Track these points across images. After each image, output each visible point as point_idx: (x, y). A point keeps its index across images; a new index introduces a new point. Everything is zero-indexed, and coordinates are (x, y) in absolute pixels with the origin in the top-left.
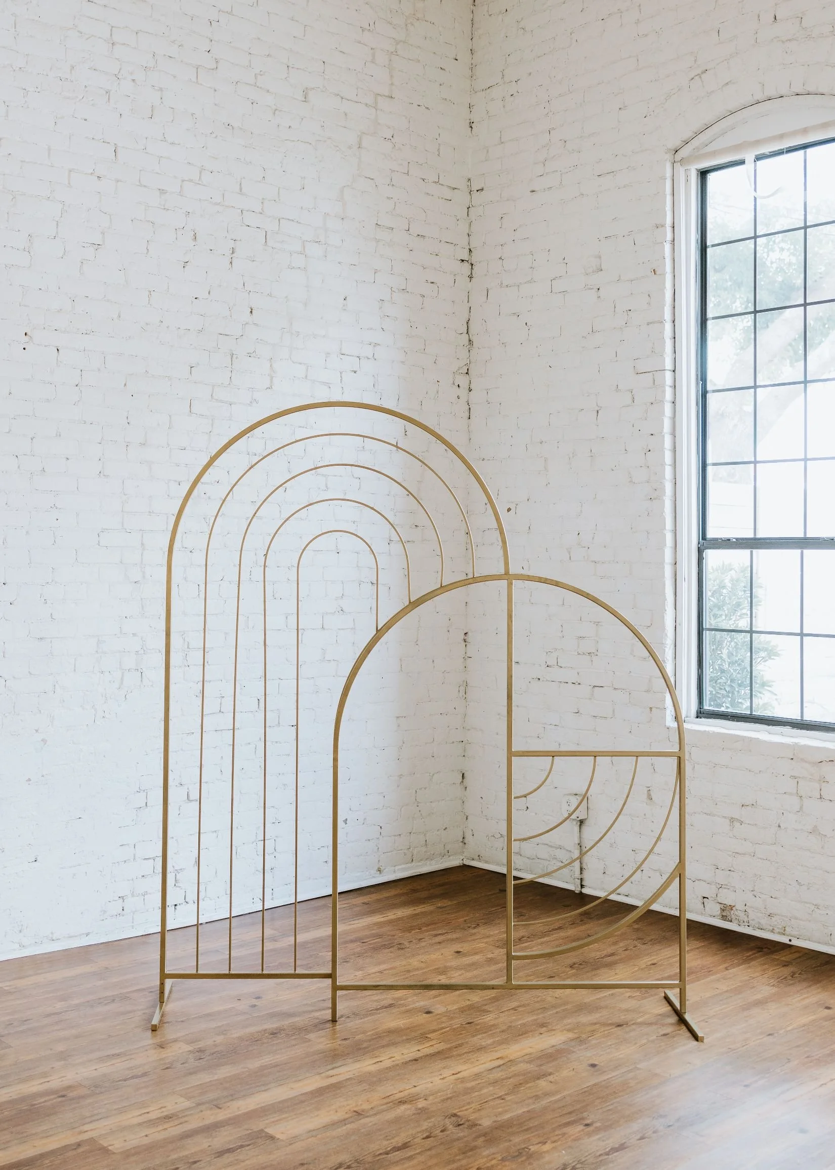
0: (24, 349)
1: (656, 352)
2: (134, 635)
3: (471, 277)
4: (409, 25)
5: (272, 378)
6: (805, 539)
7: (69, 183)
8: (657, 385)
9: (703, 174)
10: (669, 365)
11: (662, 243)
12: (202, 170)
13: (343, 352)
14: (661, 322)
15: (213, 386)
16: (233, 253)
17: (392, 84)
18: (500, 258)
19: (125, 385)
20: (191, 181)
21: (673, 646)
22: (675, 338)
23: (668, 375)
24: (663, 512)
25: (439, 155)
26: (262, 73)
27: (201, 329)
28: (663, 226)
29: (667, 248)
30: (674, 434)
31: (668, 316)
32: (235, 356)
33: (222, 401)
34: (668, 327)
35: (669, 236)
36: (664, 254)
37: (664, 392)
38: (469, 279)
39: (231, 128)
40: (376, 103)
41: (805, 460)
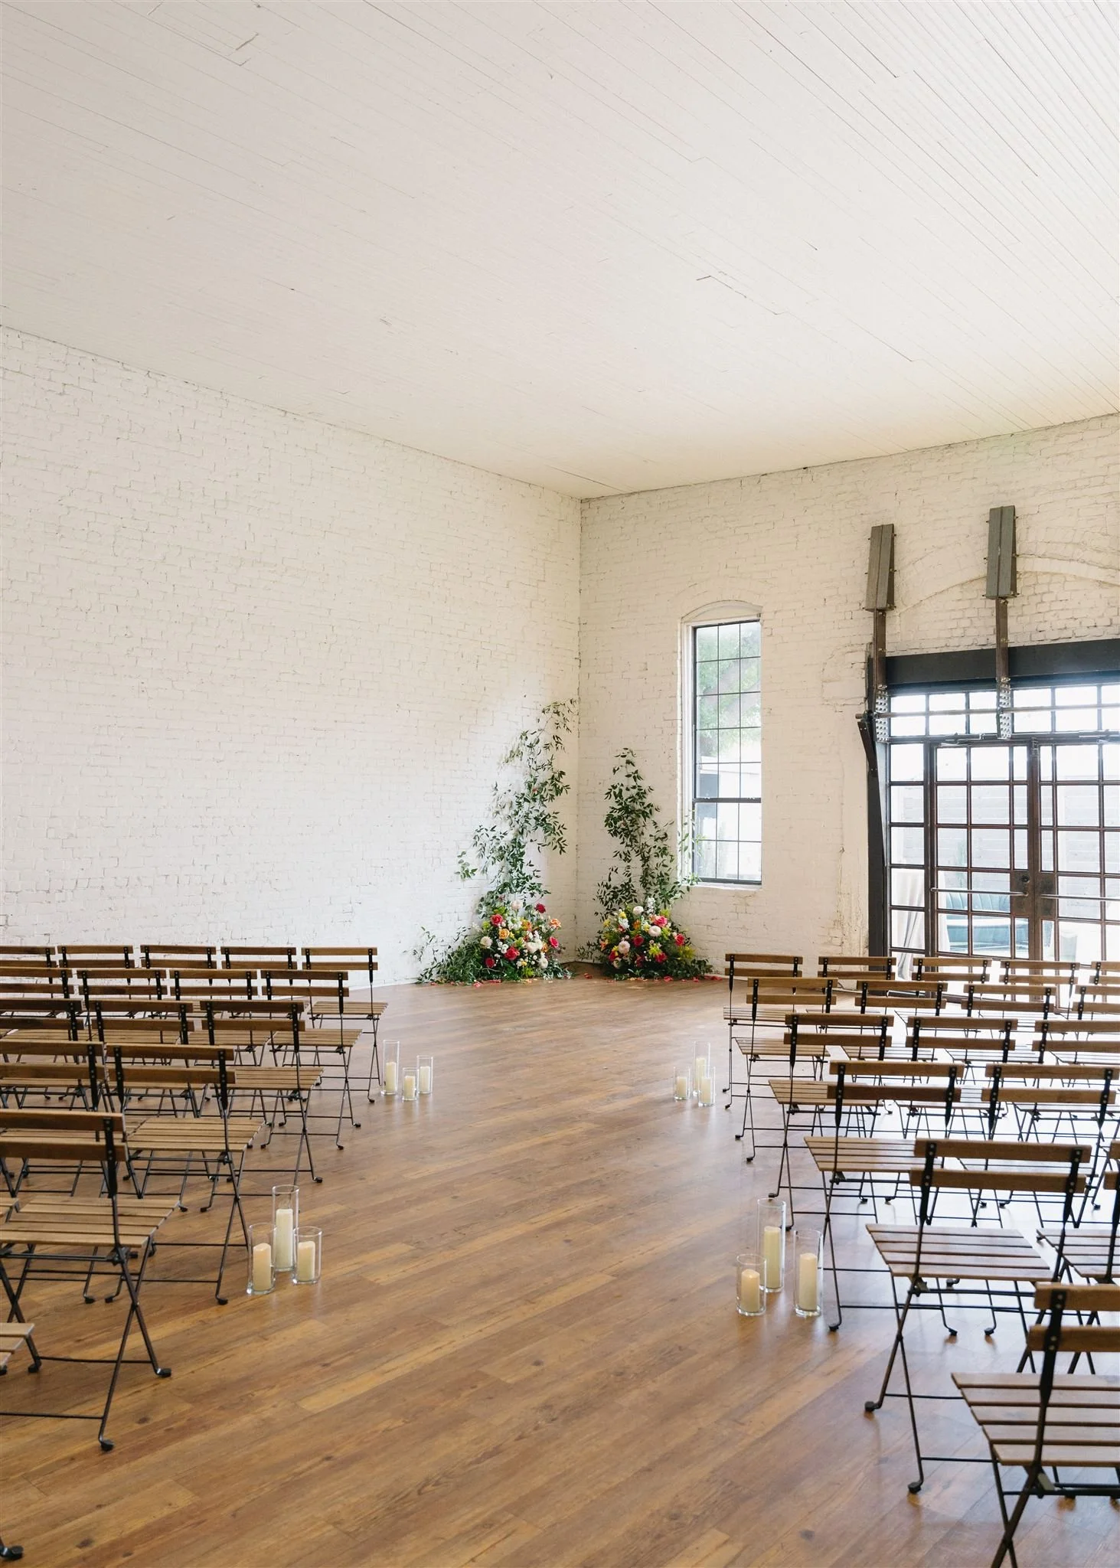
1: (673, 710)
3: (580, 667)
6: (741, 798)
8: (674, 726)
9: (695, 629)
10: (679, 717)
11: (676, 661)
12: (465, 624)
14: (676, 697)
18: (596, 659)
22: (681, 704)
23: (679, 722)
24: (676, 786)
25: (565, 607)
28: (677, 652)
29: (679, 663)
30: (681, 749)
31: (679, 694)
34: (679, 700)
35: (679, 658)
40: (538, 585)
41: (740, 763)
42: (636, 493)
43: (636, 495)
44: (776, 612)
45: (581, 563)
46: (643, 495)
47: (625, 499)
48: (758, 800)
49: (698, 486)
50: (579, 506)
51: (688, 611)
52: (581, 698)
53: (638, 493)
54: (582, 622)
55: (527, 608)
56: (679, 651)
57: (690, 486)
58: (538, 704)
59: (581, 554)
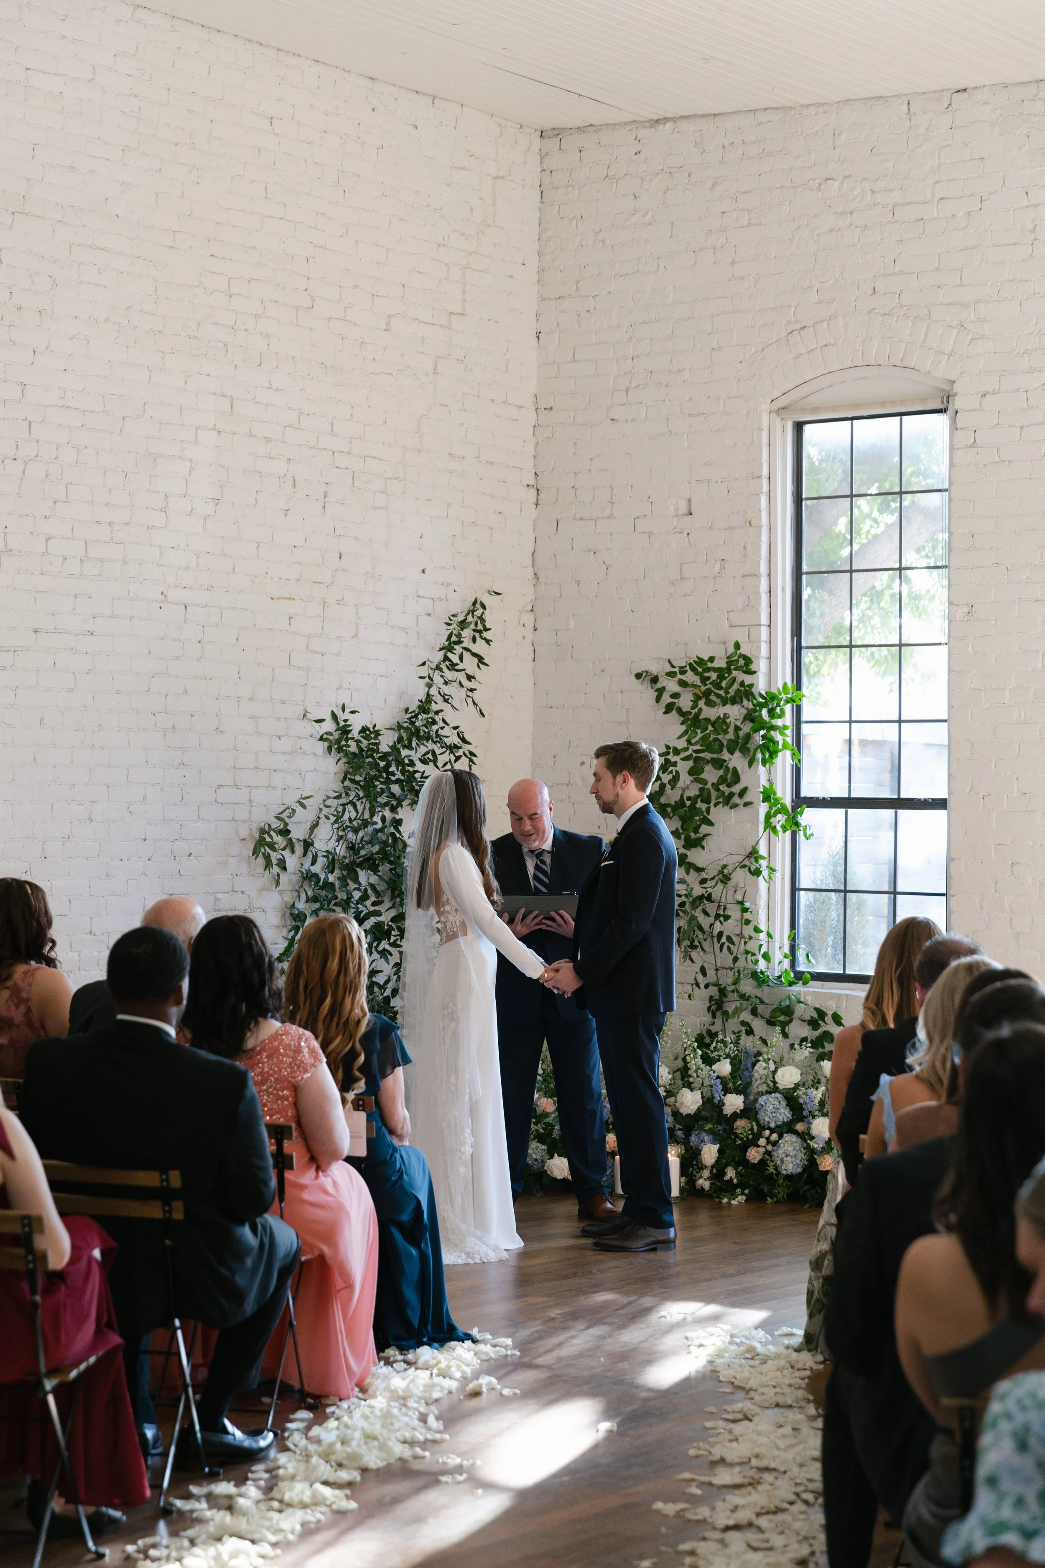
0: (160, 608)
1: (751, 604)
2: (242, 893)
3: (537, 504)
4: (480, 233)
5: (357, 625)
6: (899, 799)
7: (196, 441)
9: (799, 427)
10: (764, 620)
11: (758, 494)
12: (301, 413)
13: (419, 594)
14: (757, 576)
15: (309, 637)
16: (325, 497)
17: (464, 300)
18: (573, 487)
19: (237, 639)
20: (290, 426)
21: (766, 908)
22: (770, 592)
23: (764, 631)
25: (506, 371)
26: (350, 306)
27: (298, 578)
28: (759, 477)
29: (764, 500)
31: (763, 569)
32: (326, 604)
33: (316, 652)
34: (764, 582)
35: (765, 488)
36: (760, 506)
37: (759, 648)
38: (535, 506)
39: (324, 367)
40: (450, 323)
41: (900, 721)
42: (667, 120)
43: (669, 125)
44: (984, 395)
45: (541, 271)
46: (684, 126)
47: (643, 133)
48: (940, 804)
49: (812, 110)
50: (537, 143)
51: (788, 386)
52: (539, 574)
53: (674, 120)
54: (542, 405)
55: (427, 374)
56: (765, 472)
57: (791, 108)
58: (451, 589)
59: (540, 254)
